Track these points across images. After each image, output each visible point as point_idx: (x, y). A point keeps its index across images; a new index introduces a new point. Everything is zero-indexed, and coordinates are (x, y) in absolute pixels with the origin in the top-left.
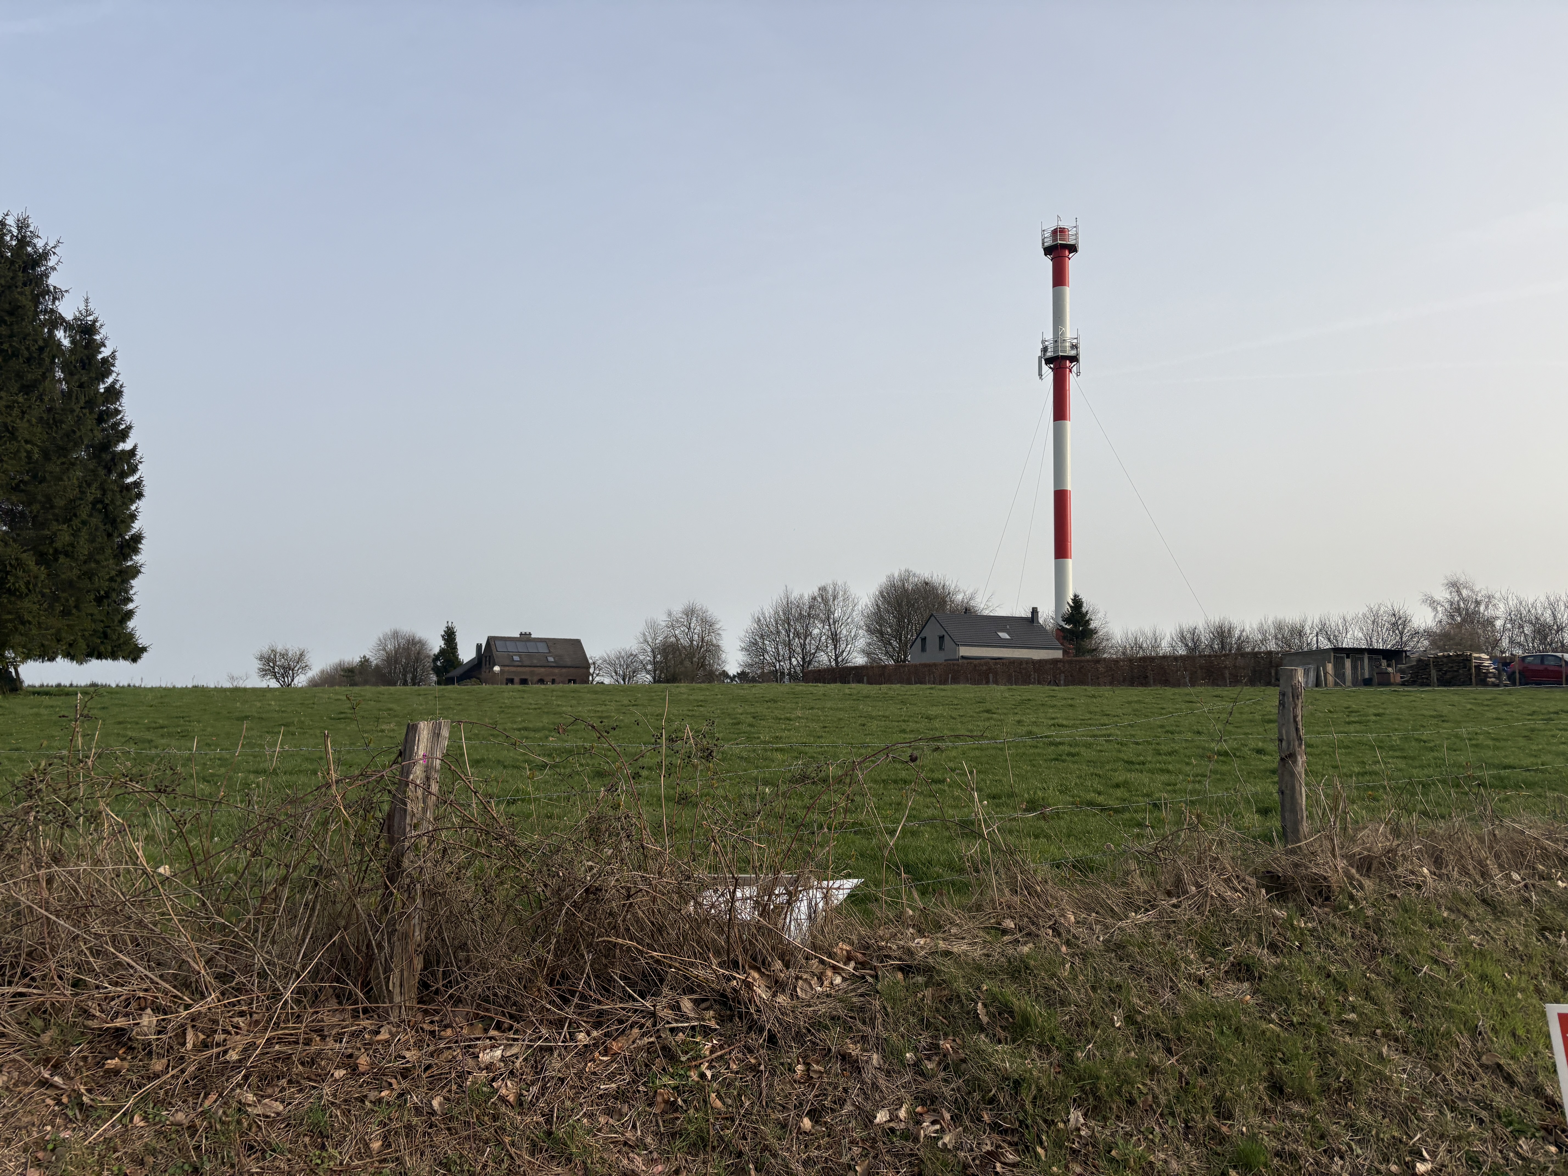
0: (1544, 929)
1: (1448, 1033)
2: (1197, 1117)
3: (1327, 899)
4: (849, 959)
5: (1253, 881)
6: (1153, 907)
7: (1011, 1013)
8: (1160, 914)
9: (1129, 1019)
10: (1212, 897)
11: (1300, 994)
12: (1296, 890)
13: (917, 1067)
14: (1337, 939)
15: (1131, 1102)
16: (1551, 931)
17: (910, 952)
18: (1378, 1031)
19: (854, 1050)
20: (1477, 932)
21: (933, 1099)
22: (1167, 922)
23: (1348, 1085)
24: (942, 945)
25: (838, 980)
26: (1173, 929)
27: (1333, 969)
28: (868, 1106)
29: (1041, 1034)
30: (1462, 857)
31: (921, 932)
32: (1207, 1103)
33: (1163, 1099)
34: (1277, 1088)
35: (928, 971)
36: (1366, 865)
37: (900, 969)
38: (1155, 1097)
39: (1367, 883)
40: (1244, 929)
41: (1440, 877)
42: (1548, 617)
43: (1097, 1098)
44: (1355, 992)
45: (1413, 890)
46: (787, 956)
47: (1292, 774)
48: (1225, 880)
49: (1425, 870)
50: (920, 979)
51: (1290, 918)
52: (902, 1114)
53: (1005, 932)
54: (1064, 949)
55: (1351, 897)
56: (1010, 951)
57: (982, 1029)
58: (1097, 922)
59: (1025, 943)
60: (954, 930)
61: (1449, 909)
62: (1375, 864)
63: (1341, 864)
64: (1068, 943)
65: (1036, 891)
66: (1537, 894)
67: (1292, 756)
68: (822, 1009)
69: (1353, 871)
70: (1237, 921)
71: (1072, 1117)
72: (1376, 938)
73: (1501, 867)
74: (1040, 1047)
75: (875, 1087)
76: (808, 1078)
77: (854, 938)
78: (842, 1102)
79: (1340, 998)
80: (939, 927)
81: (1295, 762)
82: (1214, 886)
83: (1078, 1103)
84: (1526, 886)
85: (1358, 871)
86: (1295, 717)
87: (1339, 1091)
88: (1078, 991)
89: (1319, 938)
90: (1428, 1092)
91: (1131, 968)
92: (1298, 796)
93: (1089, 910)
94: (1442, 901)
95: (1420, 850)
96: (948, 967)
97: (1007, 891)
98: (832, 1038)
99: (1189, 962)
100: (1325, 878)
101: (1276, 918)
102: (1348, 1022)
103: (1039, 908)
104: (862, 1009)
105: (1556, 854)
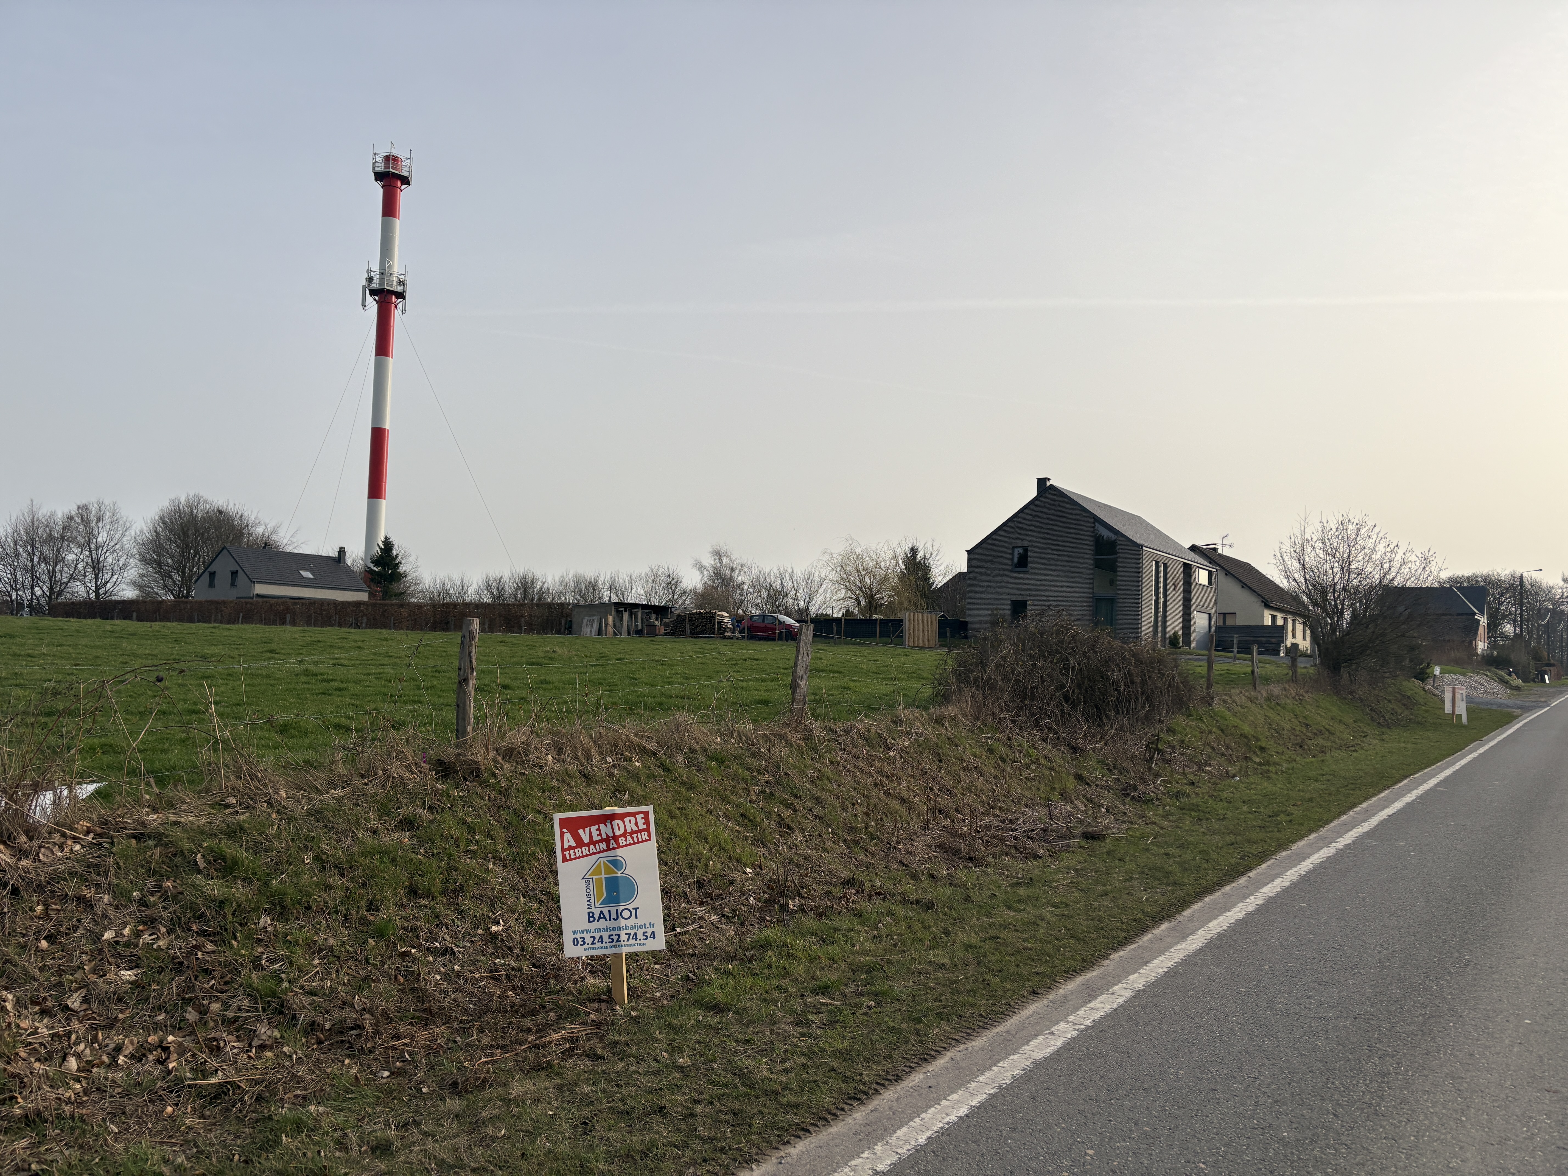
0: (617, 790)
1: (534, 853)
2: (353, 912)
3: (477, 776)
4: (87, 833)
5: (427, 766)
6: (349, 785)
7: (224, 859)
8: (354, 790)
9: (316, 858)
10: (394, 777)
11: (442, 835)
12: (456, 772)
13: (143, 903)
14: (477, 801)
15: (308, 908)
16: (620, 792)
17: (144, 824)
18: (490, 855)
19: (88, 893)
20: (572, 794)
21: (153, 921)
22: (358, 796)
23: (462, 888)
24: (172, 818)
25: (77, 847)
26: (362, 799)
27: (469, 820)
28: (98, 929)
29: (246, 871)
30: (576, 748)
31: (155, 810)
32: (363, 903)
33: (331, 904)
34: (413, 892)
35: (158, 837)
36: (509, 754)
37: (134, 836)
38: (326, 903)
39: (507, 766)
40: (413, 797)
41: (559, 761)
42: (777, 585)
43: (283, 907)
44: (481, 834)
45: (537, 770)
46: (31, 832)
47: (465, 693)
48: (406, 767)
49: (550, 757)
50: (151, 843)
51: (448, 789)
52: (126, 931)
53: (227, 806)
54: (274, 816)
55: (494, 775)
56: (231, 819)
57: (199, 872)
58: (304, 797)
59: (243, 814)
60: (184, 807)
61: (558, 780)
62: (515, 752)
63: (491, 754)
64: (278, 812)
65: (256, 777)
66: (619, 770)
67: (466, 680)
68: (62, 868)
69: (500, 758)
70: (410, 793)
71: (262, 921)
72: (504, 799)
73: (601, 753)
74: (244, 880)
75: (105, 916)
76: (46, 915)
77: (95, 817)
78: (75, 928)
79: (470, 837)
80: (171, 805)
81: (467, 684)
82: (396, 769)
83: (268, 912)
84: (614, 766)
85: (503, 759)
86: (470, 653)
87: (455, 891)
88: (281, 843)
89: (466, 802)
90: (513, 887)
91: (325, 826)
92: (468, 708)
93: (299, 789)
94: (554, 775)
95: (549, 744)
96: (178, 832)
97: (232, 778)
98: (71, 888)
99: (368, 820)
100: (476, 762)
101: (437, 789)
102: (471, 851)
103: (257, 788)
104: (97, 866)
105: (638, 745)
